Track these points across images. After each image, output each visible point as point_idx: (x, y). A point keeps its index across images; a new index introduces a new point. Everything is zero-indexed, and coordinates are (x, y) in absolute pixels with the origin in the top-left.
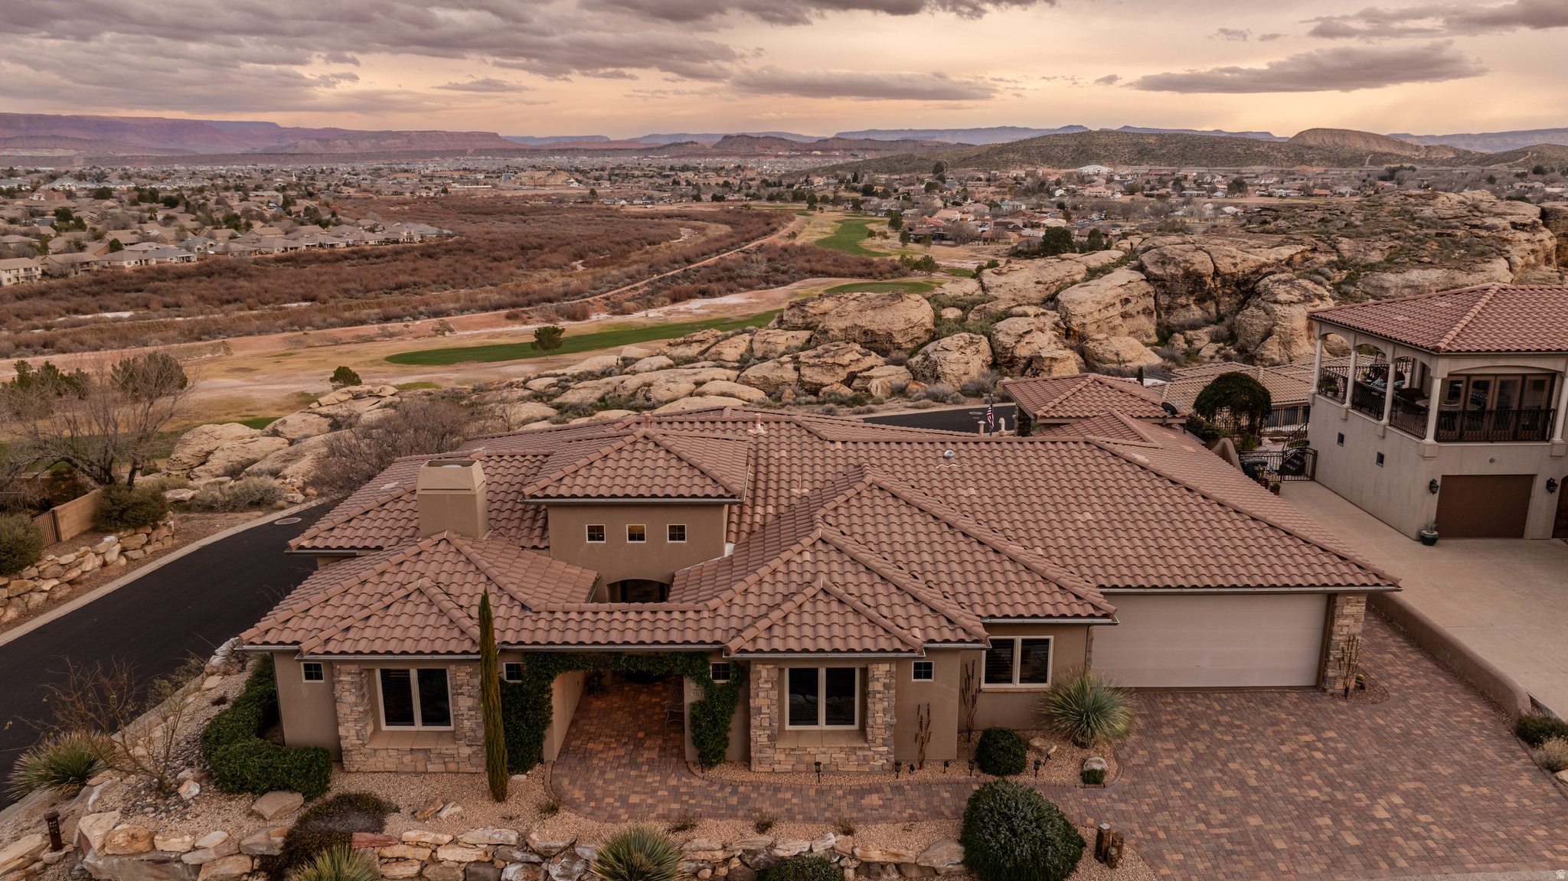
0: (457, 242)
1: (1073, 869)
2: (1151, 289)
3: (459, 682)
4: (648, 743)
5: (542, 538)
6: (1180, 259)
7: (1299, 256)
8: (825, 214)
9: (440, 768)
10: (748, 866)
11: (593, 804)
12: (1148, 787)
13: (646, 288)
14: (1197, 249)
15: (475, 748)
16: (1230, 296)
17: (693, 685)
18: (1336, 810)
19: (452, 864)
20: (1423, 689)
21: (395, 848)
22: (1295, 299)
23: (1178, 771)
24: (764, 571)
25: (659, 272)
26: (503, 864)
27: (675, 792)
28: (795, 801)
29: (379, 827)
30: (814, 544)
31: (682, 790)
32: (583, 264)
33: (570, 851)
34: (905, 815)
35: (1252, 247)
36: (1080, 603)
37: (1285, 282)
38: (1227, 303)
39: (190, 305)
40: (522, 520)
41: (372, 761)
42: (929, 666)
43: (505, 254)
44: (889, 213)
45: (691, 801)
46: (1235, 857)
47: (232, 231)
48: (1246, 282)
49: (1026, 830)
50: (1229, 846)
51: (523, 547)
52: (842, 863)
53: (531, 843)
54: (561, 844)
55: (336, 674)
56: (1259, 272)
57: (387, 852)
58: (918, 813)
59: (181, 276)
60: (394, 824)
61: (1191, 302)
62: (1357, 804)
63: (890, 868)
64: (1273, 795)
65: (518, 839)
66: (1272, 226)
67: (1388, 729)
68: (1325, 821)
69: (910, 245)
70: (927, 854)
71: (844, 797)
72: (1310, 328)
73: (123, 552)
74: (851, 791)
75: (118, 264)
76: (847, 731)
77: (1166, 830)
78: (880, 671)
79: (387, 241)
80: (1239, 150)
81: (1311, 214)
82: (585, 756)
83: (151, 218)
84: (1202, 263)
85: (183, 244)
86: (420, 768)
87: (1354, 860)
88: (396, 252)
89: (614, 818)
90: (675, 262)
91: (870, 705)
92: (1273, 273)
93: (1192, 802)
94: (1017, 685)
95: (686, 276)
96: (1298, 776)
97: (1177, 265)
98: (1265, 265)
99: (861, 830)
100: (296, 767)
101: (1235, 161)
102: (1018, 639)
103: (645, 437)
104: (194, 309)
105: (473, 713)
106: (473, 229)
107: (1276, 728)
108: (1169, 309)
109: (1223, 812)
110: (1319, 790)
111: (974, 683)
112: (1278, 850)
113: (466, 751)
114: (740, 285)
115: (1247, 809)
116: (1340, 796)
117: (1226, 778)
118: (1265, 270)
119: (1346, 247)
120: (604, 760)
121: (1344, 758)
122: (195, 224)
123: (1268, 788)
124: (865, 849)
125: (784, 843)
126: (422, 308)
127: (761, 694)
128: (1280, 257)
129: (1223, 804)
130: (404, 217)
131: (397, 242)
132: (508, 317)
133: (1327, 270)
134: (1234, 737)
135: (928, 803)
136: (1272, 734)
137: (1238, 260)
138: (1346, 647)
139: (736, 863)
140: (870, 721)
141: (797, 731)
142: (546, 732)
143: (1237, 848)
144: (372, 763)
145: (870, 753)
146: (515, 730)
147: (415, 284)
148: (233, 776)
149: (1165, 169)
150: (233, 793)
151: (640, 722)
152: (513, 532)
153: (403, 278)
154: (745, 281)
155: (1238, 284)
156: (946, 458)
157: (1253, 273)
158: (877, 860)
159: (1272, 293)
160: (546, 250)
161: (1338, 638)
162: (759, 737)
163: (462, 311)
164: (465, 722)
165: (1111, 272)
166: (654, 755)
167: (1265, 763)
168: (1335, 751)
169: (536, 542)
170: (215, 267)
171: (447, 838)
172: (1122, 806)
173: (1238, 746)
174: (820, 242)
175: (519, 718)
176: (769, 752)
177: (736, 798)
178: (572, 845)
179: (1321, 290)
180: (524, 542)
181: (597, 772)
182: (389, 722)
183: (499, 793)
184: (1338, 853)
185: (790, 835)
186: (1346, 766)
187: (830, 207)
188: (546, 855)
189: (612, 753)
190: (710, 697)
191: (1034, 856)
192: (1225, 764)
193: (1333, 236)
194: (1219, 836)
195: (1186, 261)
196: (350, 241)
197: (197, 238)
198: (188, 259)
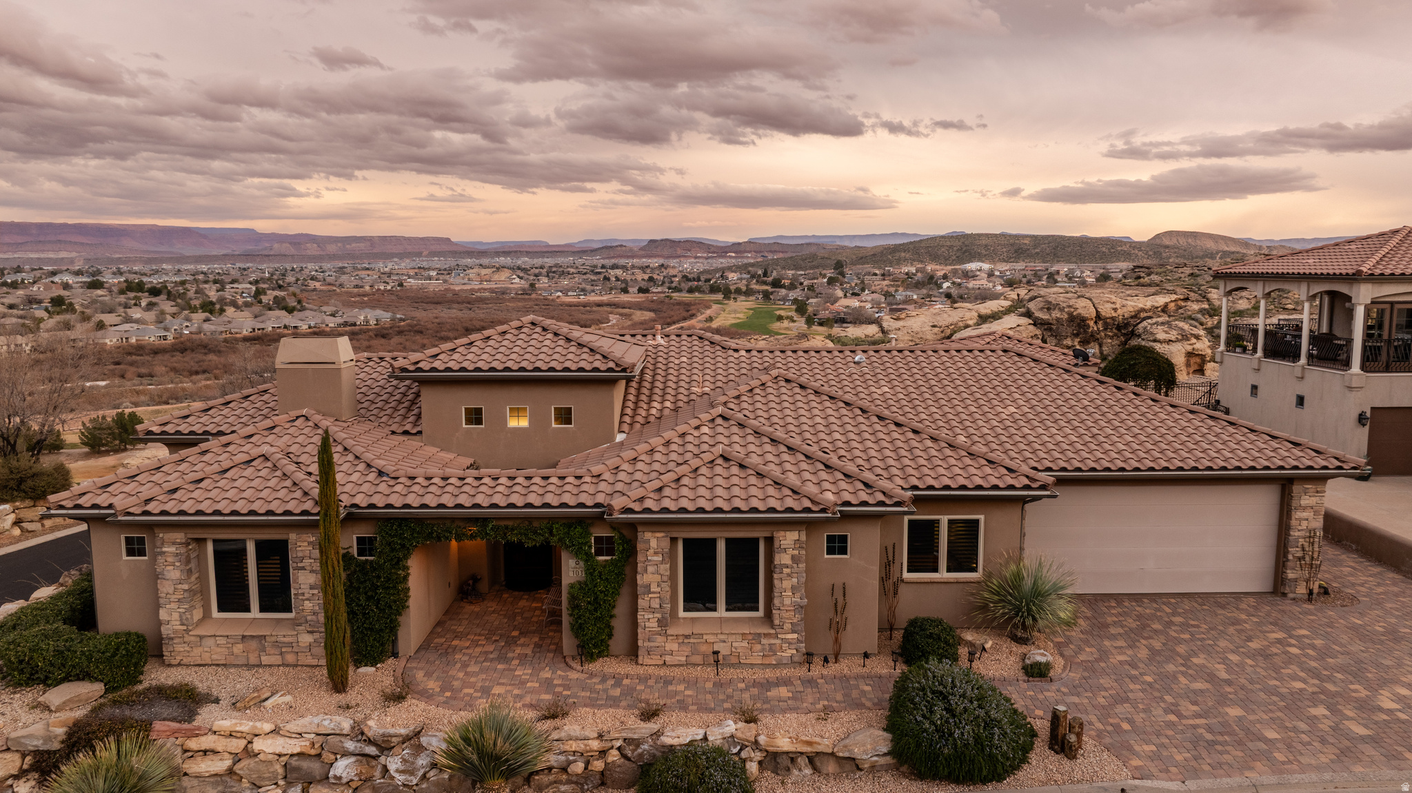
0: (409, 325)
1: (1024, 760)
2: (1038, 332)
3: (300, 554)
4: (522, 640)
5: (415, 424)
6: (1064, 305)
7: (1173, 304)
8: (738, 303)
9: (276, 660)
10: (628, 759)
11: (448, 694)
12: (1102, 681)
14: (1079, 297)
15: (317, 636)
16: (1112, 338)
17: (572, 563)
18: (1330, 700)
19: (270, 757)
20: (1396, 595)
21: (203, 739)
22: (1173, 338)
23: (1134, 666)
24: (656, 441)
26: (332, 757)
27: (548, 685)
28: (688, 693)
29: (191, 716)
30: (713, 420)
31: (555, 682)
33: (413, 739)
34: (820, 706)
35: (1129, 295)
36: (1013, 475)
37: (1163, 324)
38: (1110, 344)
39: (162, 375)
40: (395, 409)
41: (197, 651)
42: (844, 539)
44: (795, 301)
45: (565, 693)
46: (1219, 748)
47: (207, 314)
48: (1126, 325)
49: (965, 710)
50: (1209, 737)
51: (393, 433)
52: (744, 755)
53: (366, 730)
54: (403, 731)
55: (158, 544)
56: (1137, 316)
57: (193, 744)
58: (835, 705)
59: (156, 351)
60: (207, 715)
62: (1354, 694)
63: (802, 761)
64: (1250, 687)
65: (353, 728)
66: (1147, 280)
67: (1369, 628)
68: (1321, 711)
69: (814, 327)
70: (847, 741)
71: (747, 689)
72: (1188, 365)
73: (17, 523)
74: (755, 684)
75: (101, 341)
76: (750, 619)
77: (1130, 721)
78: (787, 539)
79: (346, 324)
80: (1104, 249)
81: (1181, 270)
82: (447, 652)
83: (135, 305)
84: (1084, 308)
85: (162, 325)
86: (253, 660)
87: (1369, 750)
88: (353, 333)
89: (469, 706)
91: (776, 582)
92: (1150, 318)
93: (1157, 694)
94: (943, 574)
96: (1277, 670)
97: (1062, 310)
98: (1143, 310)
99: (766, 719)
100: (99, 651)
101: (1101, 259)
102: (944, 520)
103: (533, 324)
104: (166, 379)
105: (315, 592)
106: (423, 315)
107: (1238, 627)
109: (1195, 703)
110: (1304, 681)
111: (895, 569)
112: (1270, 740)
113: (306, 639)
115: (1223, 700)
116: (1330, 687)
117: (1190, 672)
118: (1143, 315)
119: (1215, 296)
120: (470, 655)
121: (1323, 654)
122: (174, 310)
123: (1243, 681)
124: (771, 736)
125: (673, 730)
127: (650, 569)
128: (1156, 305)
129: (1194, 697)
130: (362, 306)
131: (355, 325)
133: (1199, 316)
134: (1192, 635)
135: (845, 695)
136: (1234, 632)
137: (1118, 306)
138: (1306, 545)
139: (614, 756)
140: (776, 602)
141: (692, 618)
142: (400, 619)
143: (1220, 738)
144: (197, 654)
145: (778, 642)
146: (364, 614)
148: (21, 662)
149: (1039, 266)
150: (22, 685)
151: (516, 623)
152: (384, 419)
155: (1119, 328)
156: (857, 363)
157: (1132, 317)
158: (786, 749)
159: (1152, 333)
161: (1297, 534)
162: (648, 621)
164: (307, 603)
165: (1000, 318)
166: (528, 651)
167: (1234, 658)
168: (1313, 647)
169: (408, 427)
170: (188, 344)
171: (268, 727)
172: (1076, 699)
173: (1199, 643)
174: (733, 325)
175: (369, 598)
176: (660, 640)
177: (619, 690)
178: (417, 734)
179: (1195, 331)
180: (394, 428)
181: (458, 665)
182: (221, 608)
183: (339, 684)
184: (1347, 743)
185: (680, 723)
186: (1330, 660)
187: (743, 298)
188: (385, 746)
189: (478, 650)
190: (591, 574)
191: (977, 739)
192: (1187, 659)
193: (1202, 288)
194: (1195, 727)
195: (1070, 306)
196: (312, 324)
197: (175, 321)
198: (165, 338)
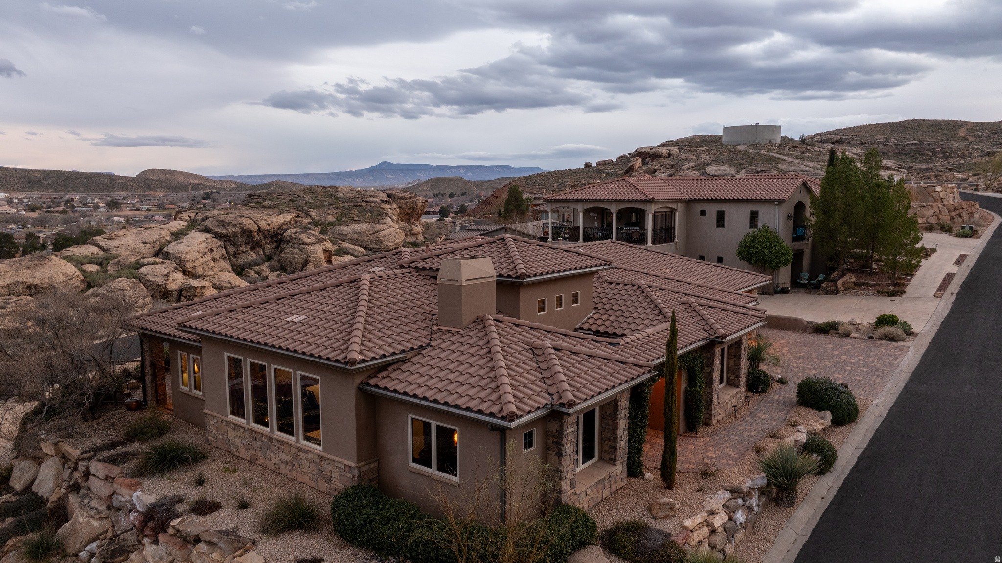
2: (221, 243)
6: (235, 222)
7: (293, 219)
15: (624, 464)
16: (269, 244)
19: (721, 529)
21: (693, 537)
22: (314, 241)
34: (782, 415)
38: (269, 248)
48: (276, 235)
56: (281, 228)
61: (248, 249)
62: (842, 361)
66: (265, 204)
74: (750, 417)
84: (249, 224)
86: (600, 498)
92: (288, 229)
98: (283, 224)
108: (235, 255)
113: (620, 469)
116: (834, 361)
118: (284, 227)
128: (286, 220)
137: (267, 222)
140: (741, 373)
155: (272, 237)
157: (278, 229)
159: (300, 239)
165: (187, 234)
171: (705, 514)
179: (322, 236)
183: (669, 483)
195: (240, 223)
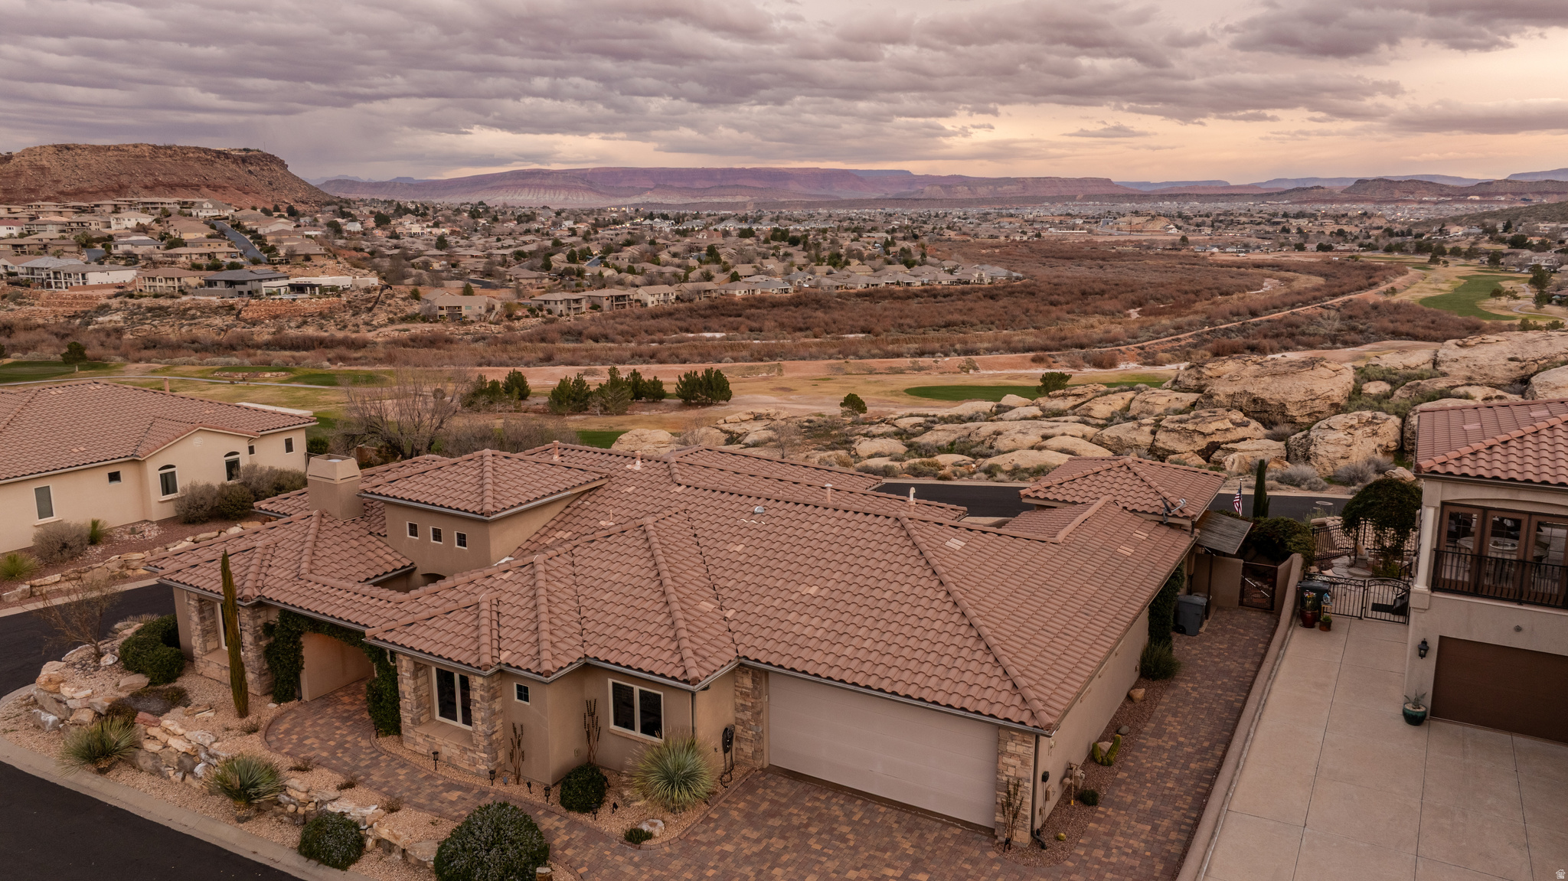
0: (1025, 286)
11: (282, 736)
12: (676, 862)
13: (1191, 340)
15: (254, 676)
21: (159, 730)
23: (723, 859)
25: (1212, 324)
29: (163, 713)
32: (1139, 313)
39: (769, 331)
42: (526, 690)
43: (1062, 299)
45: (339, 755)
47: (831, 267)
52: (368, 832)
57: (151, 731)
59: (775, 304)
60: (173, 714)
70: (417, 844)
75: (731, 292)
76: (469, 731)
78: (479, 684)
79: (959, 282)
82: (330, 704)
83: (773, 255)
85: (787, 277)
88: (964, 292)
89: (279, 750)
90: (1238, 314)
94: (637, 733)
95: (1241, 330)
99: (404, 812)
102: (637, 690)
104: (771, 335)
105: (252, 647)
106: (1043, 273)
107: (879, 854)
111: (596, 721)
113: (250, 676)
114: (1298, 343)
122: (803, 261)
124: (382, 825)
125: (341, 803)
126: (958, 346)
127: (404, 681)
130: (981, 260)
131: (968, 283)
132: (1034, 360)
134: (825, 848)
136: (865, 858)
139: (311, 808)
140: (474, 727)
141: (444, 723)
145: (477, 757)
147: (963, 323)
153: (957, 317)
154: (1304, 339)
158: (388, 840)
160: (1106, 296)
162: (406, 718)
163: (989, 351)
170: (804, 298)
171: (183, 732)
173: (815, 856)
176: (411, 733)
181: (319, 717)
185: (356, 798)
187: (1461, 261)
192: (775, 867)
196: (926, 281)
197: (801, 274)
198: (786, 291)
